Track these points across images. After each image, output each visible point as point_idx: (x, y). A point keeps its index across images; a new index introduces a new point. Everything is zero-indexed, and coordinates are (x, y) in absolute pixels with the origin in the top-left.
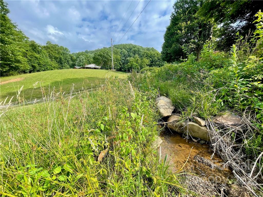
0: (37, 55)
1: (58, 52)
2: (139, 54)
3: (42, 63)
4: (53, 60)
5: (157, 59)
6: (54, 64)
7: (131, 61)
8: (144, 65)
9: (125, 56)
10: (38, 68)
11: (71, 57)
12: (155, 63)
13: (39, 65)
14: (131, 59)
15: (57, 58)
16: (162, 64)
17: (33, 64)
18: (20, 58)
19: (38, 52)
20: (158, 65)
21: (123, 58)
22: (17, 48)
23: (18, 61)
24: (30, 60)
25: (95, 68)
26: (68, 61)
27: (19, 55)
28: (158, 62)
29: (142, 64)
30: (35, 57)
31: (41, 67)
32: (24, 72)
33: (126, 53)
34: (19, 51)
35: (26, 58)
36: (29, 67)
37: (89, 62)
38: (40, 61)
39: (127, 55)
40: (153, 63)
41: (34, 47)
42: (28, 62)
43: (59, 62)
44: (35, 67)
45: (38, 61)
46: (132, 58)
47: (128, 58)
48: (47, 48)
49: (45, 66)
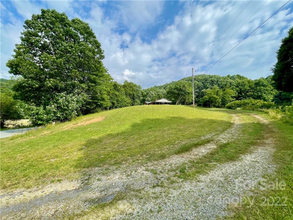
0: (117, 93)
1: (133, 89)
2: (218, 85)
3: (119, 100)
4: (128, 96)
5: (248, 88)
6: (128, 100)
7: (208, 94)
8: (229, 98)
9: (199, 88)
10: (116, 104)
11: (142, 93)
12: (245, 94)
13: (117, 101)
14: (209, 91)
15: (131, 95)
16: (258, 94)
17: (113, 101)
18: (105, 96)
19: (118, 90)
20: (250, 96)
21: (197, 90)
22: (104, 88)
23: (103, 99)
24: (111, 98)
25: (166, 103)
26: (139, 97)
27: (104, 94)
28: (250, 92)
29: (226, 97)
30: (116, 95)
31: (118, 103)
32: (106, 109)
33: (201, 84)
34: (105, 90)
35: (109, 96)
36: (110, 104)
37: (159, 96)
38: (119, 98)
39: (202, 87)
40: (241, 94)
41: (115, 86)
42: (110, 99)
43: (132, 98)
44: (115, 104)
45: (117, 98)
46: (209, 89)
47: (204, 90)
48: (124, 86)
49: (121, 102)
